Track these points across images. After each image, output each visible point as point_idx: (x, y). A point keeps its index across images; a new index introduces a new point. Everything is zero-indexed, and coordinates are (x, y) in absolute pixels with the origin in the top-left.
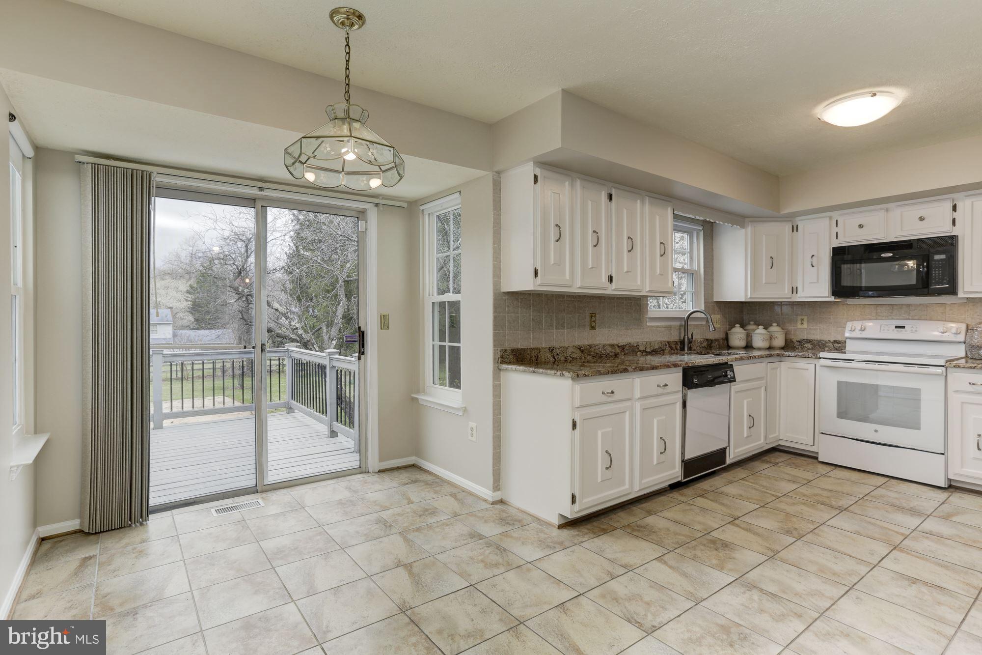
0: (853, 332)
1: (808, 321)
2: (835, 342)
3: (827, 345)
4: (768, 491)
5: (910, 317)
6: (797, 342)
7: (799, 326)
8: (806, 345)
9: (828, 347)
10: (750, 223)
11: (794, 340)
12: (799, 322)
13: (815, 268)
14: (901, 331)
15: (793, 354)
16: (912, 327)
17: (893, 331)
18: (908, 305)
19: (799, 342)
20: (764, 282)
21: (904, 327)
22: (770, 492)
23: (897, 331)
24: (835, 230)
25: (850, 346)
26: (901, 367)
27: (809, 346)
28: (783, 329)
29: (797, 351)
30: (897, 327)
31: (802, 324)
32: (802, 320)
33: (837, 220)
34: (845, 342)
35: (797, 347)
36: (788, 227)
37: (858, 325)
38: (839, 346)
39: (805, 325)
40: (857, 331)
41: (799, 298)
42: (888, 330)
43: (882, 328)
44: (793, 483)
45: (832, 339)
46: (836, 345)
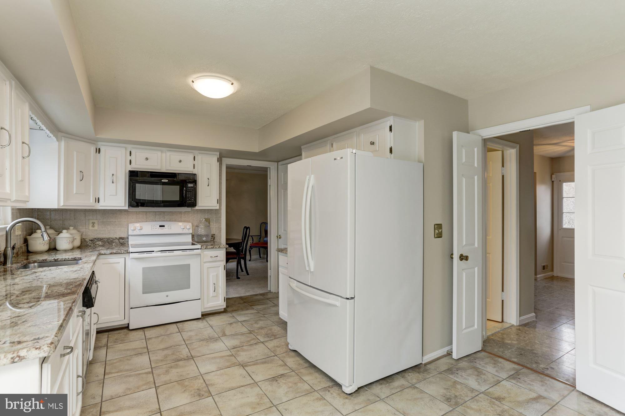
0: (134, 231)
1: (98, 224)
2: (120, 238)
3: (114, 241)
4: (141, 372)
5: (165, 220)
6: (90, 240)
7: (91, 228)
8: (98, 243)
9: (116, 242)
10: (63, 138)
11: (87, 240)
12: (91, 225)
13: (114, 184)
14: (163, 229)
15: (109, 252)
16: (168, 226)
17: (159, 229)
18: (164, 212)
19: (92, 240)
20: (75, 192)
21: (164, 226)
22: (143, 371)
23: (161, 229)
24: (129, 158)
25: (131, 241)
26: (180, 252)
27: (100, 243)
28: (79, 231)
29: (90, 248)
30: (160, 226)
31: (93, 226)
32: (93, 223)
33: (130, 152)
34: (128, 238)
35: (90, 245)
36: (93, 149)
37: (138, 225)
38: (122, 242)
39: (96, 227)
40: (137, 230)
41: (101, 206)
42: (156, 229)
43: (152, 228)
44: (141, 355)
45: (118, 237)
46: (121, 241)
